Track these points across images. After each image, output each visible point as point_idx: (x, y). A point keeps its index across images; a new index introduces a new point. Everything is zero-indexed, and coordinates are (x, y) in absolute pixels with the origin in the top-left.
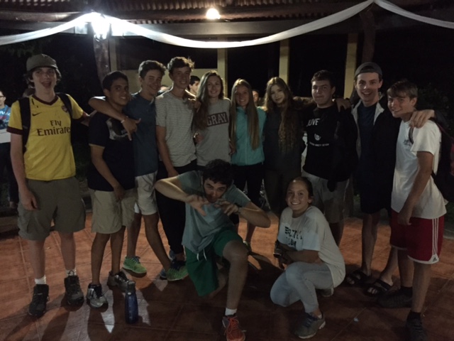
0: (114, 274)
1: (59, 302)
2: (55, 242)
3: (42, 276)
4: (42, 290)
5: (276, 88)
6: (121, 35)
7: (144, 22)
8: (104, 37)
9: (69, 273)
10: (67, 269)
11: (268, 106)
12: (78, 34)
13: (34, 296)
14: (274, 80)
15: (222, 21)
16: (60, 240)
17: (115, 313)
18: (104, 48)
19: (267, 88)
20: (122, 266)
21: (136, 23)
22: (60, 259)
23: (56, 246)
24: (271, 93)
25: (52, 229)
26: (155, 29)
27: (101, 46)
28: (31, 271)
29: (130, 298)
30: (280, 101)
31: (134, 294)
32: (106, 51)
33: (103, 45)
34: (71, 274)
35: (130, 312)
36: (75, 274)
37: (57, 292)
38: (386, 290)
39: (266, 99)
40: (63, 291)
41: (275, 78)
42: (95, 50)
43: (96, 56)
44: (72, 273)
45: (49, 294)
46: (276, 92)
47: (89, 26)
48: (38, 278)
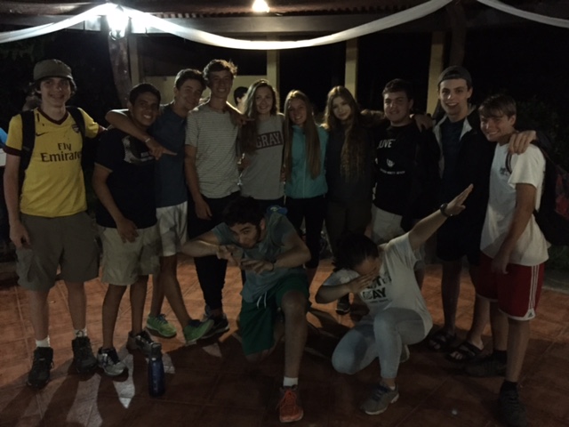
0: (135, 334)
1: (66, 368)
2: (61, 295)
3: (45, 337)
4: (45, 355)
5: (339, 100)
6: (144, 32)
7: (173, 15)
8: (122, 35)
9: (78, 334)
10: (75, 329)
11: (329, 123)
12: (89, 31)
13: (34, 363)
14: (336, 90)
15: (272, 15)
16: (67, 292)
17: (136, 383)
18: (122, 48)
19: (328, 101)
20: (144, 324)
21: (162, 17)
22: (67, 316)
23: (63, 300)
24: (333, 107)
25: (58, 278)
26: (187, 25)
27: (119, 47)
28: (31, 331)
29: (154, 364)
30: (345, 117)
31: (159, 360)
32: (125, 53)
33: (121, 44)
34: (80, 335)
35: (155, 382)
36: (86, 335)
37: (63, 356)
38: (474, 354)
39: (326, 115)
40: (72, 356)
41: (338, 88)
42: (110, 52)
43: (112, 59)
44: (81, 333)
45: (54, 360)
46: (340, 106)
47: (102, 20)
48: (39, 339)
